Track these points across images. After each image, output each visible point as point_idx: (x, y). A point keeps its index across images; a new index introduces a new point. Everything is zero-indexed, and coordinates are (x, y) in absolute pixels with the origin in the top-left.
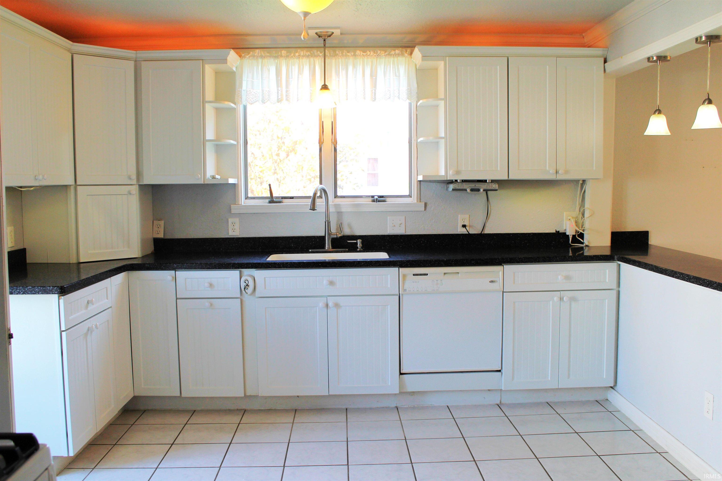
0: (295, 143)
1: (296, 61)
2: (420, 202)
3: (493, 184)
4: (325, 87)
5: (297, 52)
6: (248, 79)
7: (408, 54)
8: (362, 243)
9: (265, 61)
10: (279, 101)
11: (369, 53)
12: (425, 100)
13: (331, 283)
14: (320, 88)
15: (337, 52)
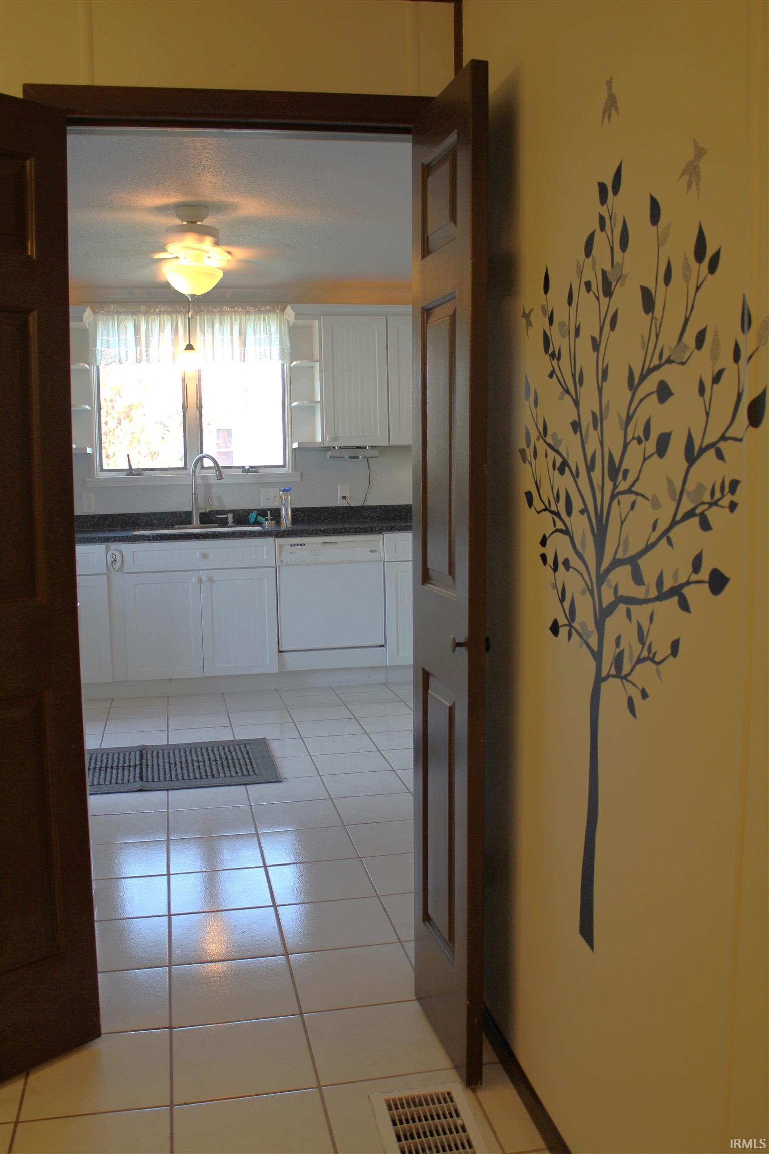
0: (130, 407)
1: (157, 318)
2: (296, 472)
3: (373, 451)
4: (190, 347)
5: (157, 308)
6: (102, 337)
7: (280, 310)
8: (234, 517)
9: (122, 317)
10: (139, 361)
11: (237, 309)
12: (299, 362)
13: (205, 556)
14: (185, 347)
15: (202, 308)
